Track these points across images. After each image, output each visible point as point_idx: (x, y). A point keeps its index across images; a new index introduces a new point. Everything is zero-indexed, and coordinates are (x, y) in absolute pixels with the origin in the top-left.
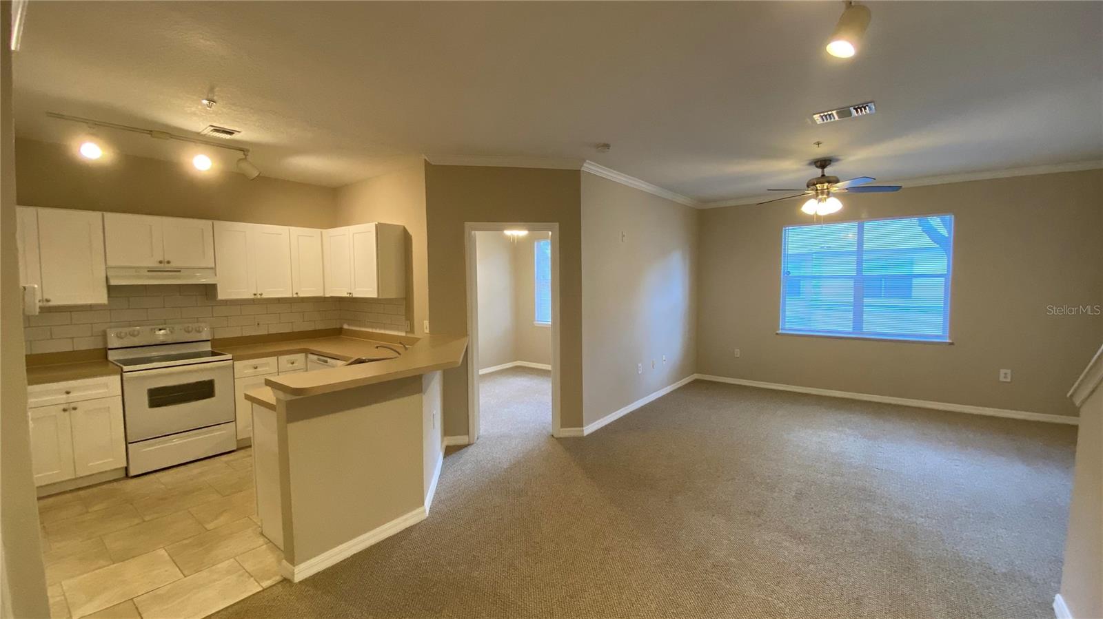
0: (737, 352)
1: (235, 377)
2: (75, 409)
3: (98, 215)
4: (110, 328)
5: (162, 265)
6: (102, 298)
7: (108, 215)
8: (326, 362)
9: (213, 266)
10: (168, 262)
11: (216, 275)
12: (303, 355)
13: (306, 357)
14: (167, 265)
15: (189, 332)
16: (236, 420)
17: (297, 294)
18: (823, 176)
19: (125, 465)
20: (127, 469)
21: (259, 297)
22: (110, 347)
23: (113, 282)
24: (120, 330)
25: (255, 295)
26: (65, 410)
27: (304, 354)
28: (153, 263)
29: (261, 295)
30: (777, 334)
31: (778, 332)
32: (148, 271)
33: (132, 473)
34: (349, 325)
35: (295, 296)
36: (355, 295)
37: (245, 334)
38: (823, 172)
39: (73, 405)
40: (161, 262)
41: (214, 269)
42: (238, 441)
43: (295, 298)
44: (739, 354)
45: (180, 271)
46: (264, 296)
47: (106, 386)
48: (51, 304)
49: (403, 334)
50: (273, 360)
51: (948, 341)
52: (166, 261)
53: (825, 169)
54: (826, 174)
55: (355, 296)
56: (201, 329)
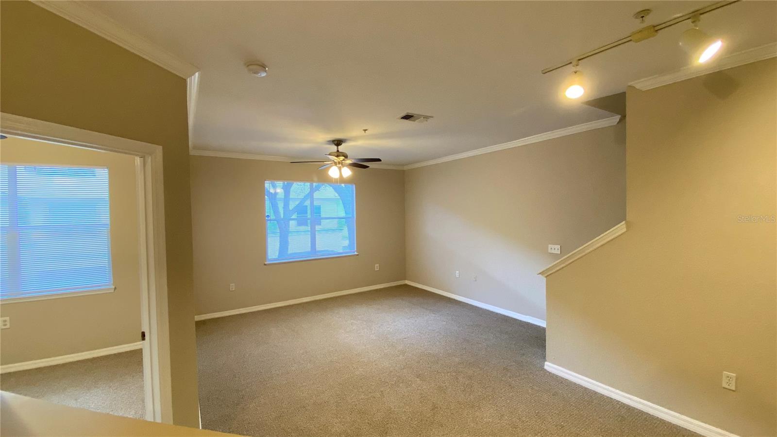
0: (233, 286)
18: (338, 151)
30: (265, 265)
31: (266, 263)
38: (338, 148)
44: (234, 287)
51: (356, 253)
53: (339, 147)
54: (340, 151)
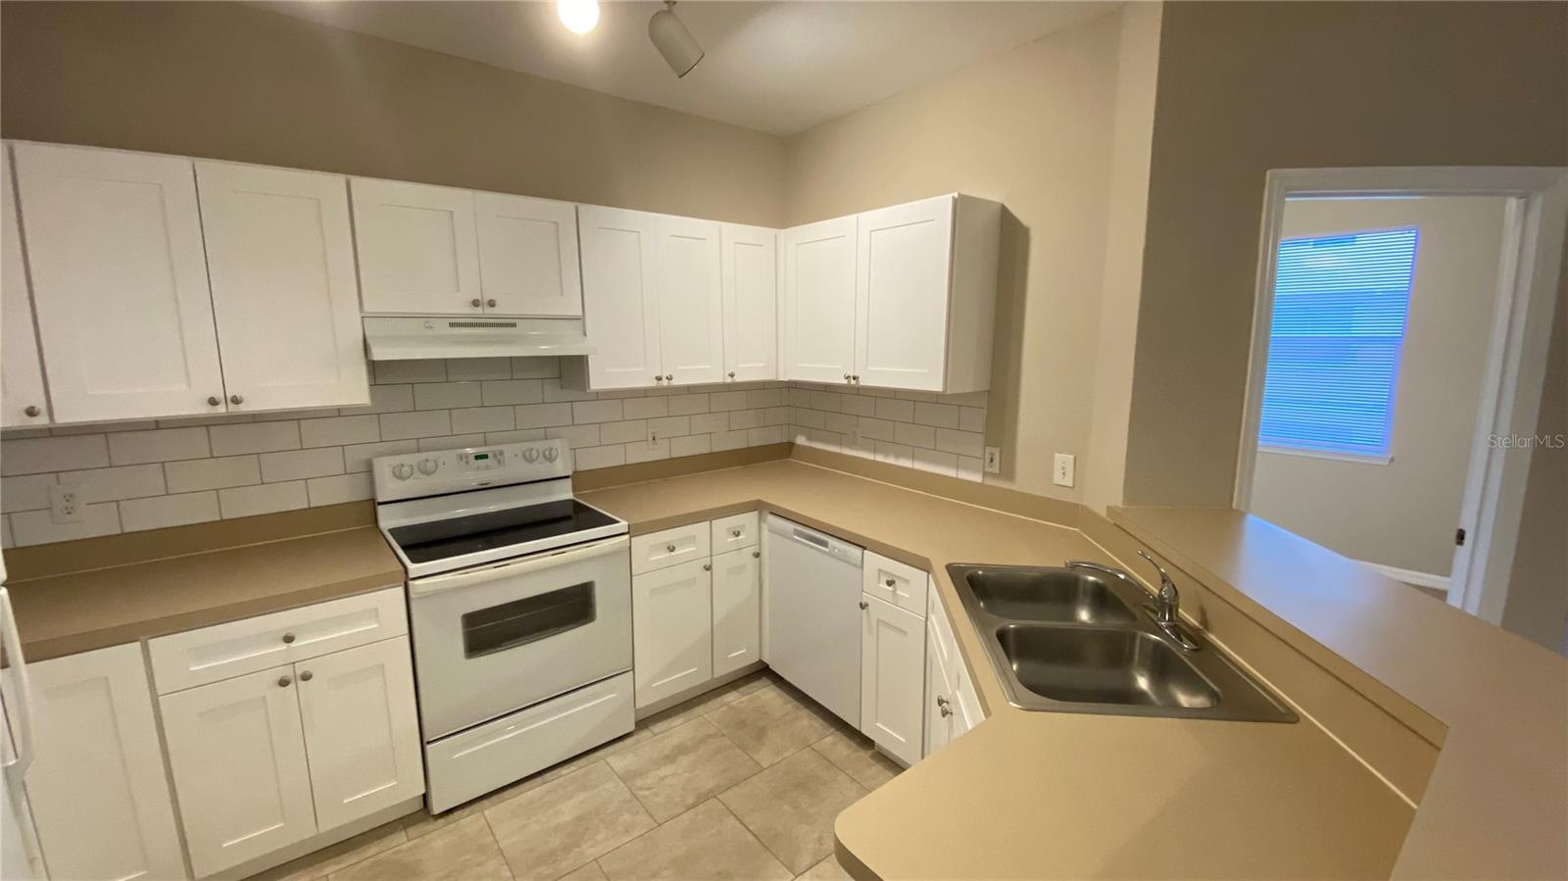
1: (634, 574)
2: (306, 677)
3: (339, 180)
4: (381, 455)
5: (478, 311)
6: (356, 391)
7: (360, 183)
8: (824, 544)
9: (580, 313)
10: (492, 304)
11: (585, 334)
12: (753, 516)
13: (760, 520)
14: (489, 311)
15: (530, 460)
16: (633, 669)
17: (732, 375)
19: (423, 791)
20: (425, 797)
21: (665, 383)
22: (380, 497)
23: (379, 354)
24: (397, 460)
25: (659, 379)
26: (284, 683)
27: (756, 513)
28: (460, 308)
29: (670, 378)
32: (452, 325)
33: (437, 807)
34: (810, 438)
36: (866, 381)
37: (631, 460)
39: (300, 669)
40: (476, 303)
41: (580, 319)
42: (637, 711)
43: (728, 385)
45: (514, 325)
46: (675, 382)
47: (375, 613)
48: (244, 408)
49: (977, 478)
50: (701, 529)
52: (486, 300)
55: (863, 382)
56: (554, 453)
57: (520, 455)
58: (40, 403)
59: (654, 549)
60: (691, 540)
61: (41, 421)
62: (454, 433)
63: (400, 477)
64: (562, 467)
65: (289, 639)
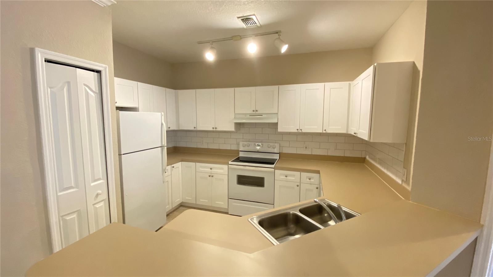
2: (212, 176)
3: (233, 89)
4: (241, 141)
5: (254, 112)
6: (232, 128)
9: (277, 112)
11: (278, 118)
14: (257, 112)
17: (325, 130)
21: (300, 131)
22: (240, 150)
23: (237, 121)
24: (243, 143)
26: (209, 176)
28: (250, 112)
32: (250, 116)
35: (324, 132)
37: (298, 153)
39: (212, 175)
40: (254, 111)
41: (277, 114)
45: (262, 115)
46: (303, 131)
47: (223, 169)
48: (217, 130)
49: (399, 181)
50: (298, 173)
52: (256, 110)
55: (358, 136)
56: (275, 147)
57: (267, 145)
58: (196, 127)
59: (281, 174)
60: (294, 176)
61: (196, 129)
62: (256, 138)
63: (244, 146)
64: (276, 150)
65: (211, 169)
